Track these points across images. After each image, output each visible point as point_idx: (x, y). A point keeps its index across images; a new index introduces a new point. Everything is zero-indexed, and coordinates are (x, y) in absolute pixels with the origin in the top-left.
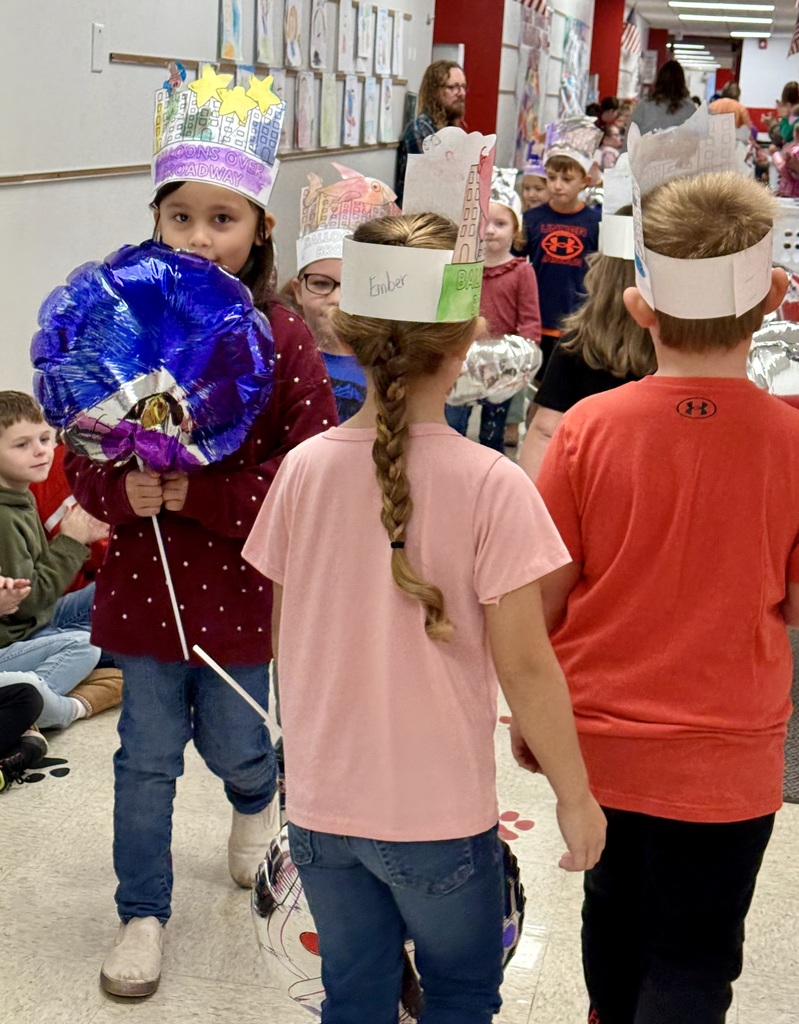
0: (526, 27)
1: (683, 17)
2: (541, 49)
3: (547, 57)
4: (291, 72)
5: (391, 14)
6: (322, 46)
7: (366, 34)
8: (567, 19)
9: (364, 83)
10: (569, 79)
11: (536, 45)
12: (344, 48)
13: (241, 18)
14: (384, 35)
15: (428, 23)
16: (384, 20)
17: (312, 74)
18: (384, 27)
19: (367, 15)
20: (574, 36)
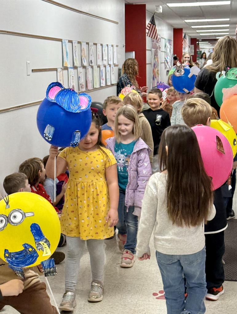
0: (153, 44)
1: (201, 34)
2: (158, 50)
3: (160, 52)
4: (84, 67)
5: (112, 46)
6: (92, 58)
7: (105, 53)
8: (165, 39)
9: (106, 67)
10: (167, 57)
11: (156, 48)
12: (99, 58)
13: (68, 54)
14: (111, 53)
15: (123, 47)
16: (110, 48)
17: (90, 67)
18: (110, 50)
19: (105, 47)
20: (168, 44)
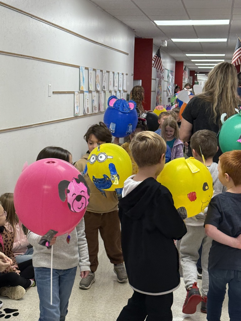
0: (157, 74)
1: (199, 67)
2: (162, 79)
3: (163, 81)
4: (98, 92)
5: (123, 74)
6: (105, 84)
7: (116, 80)
8: (168, 70)
9: (116, 93)
10: (169, 86)
11: (160, 78)
12: (111, 84)
13: (85, 79)
14: (121, 80)
15: (132, 75)
16: (121, 76)
17: (103, 92)
18: (121, 78)
19: (116, 75)
20: (170, 75)
